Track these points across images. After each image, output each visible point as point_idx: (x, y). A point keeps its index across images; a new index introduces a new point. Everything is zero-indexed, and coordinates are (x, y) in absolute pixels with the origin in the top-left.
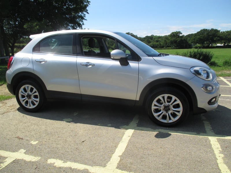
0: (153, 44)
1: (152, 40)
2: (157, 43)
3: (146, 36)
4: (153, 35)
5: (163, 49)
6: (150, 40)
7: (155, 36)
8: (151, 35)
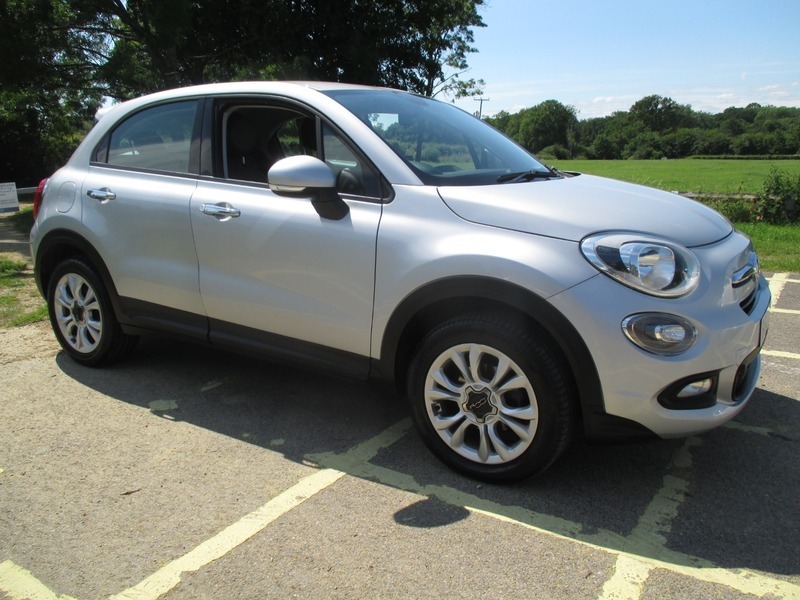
0: (751, 141)
1: (752, 121)
2: (768, 136)
3: (728, 107)
4: (755, 104)
5: (792, 158)
6: (743, 123)
7: (765, 109)
8: (750, 105)
